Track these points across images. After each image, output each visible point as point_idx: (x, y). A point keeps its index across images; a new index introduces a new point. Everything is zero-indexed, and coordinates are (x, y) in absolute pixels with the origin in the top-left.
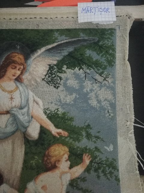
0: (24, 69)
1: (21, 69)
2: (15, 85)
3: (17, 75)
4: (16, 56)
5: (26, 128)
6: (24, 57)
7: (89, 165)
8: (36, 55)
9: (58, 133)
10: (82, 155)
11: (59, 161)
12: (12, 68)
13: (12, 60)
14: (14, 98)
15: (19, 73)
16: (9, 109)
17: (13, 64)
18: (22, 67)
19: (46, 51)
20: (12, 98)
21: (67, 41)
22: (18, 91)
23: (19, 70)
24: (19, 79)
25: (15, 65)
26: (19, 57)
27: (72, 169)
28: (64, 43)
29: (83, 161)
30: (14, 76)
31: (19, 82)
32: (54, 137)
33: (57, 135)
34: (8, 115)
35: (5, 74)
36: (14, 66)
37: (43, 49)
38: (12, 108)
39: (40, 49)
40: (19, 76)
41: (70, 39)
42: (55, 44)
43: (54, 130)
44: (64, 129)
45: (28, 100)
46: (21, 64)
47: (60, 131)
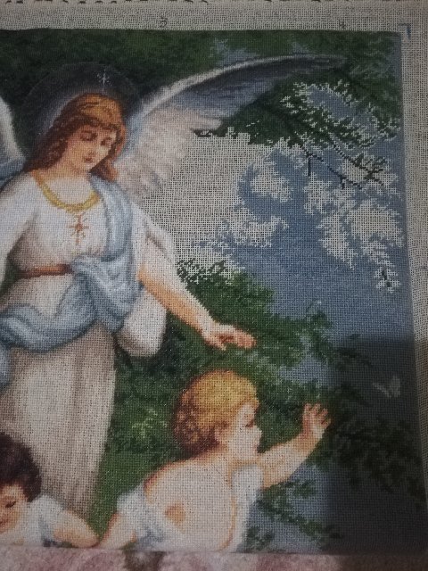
0: (119, 141)
1: (110, 143)
2: (89, 187)
3: (97, 159)
4: (97, 103)
5: (121, 318)
6: (121, 106)
7: (321, 441)
8: (157, 101)
9: (221, 337)
10: (302, 407)
11: (225, 425)
12: (84, 139)
13: (84, 115)
14: (87, 227)
15: (102, 152)
16: (68, 260)
17: (87, 128)
18: (113, 136)
19: (187, 90)
20: (79, 227)
21: (252, 63)
22: (100, 205)
23: (103, 143)
24: (101, 172)
25: (93, 129)
26: (103, 108)
27: (267, 453)
28: (241, 70)
29: (301, 427)
30: (88, 160)
31: (104, 179)
32: (210, 348)
33: (219, 344)
34: (68, 278)
35: (61, 157)
36: (90, 132)
37: (179, 86)
38: (80, 256)
39: (169, 84)
40: (103, 162)
41: (261, 58)
42: (216, 73)
43: (210, 328)
44: (241, 326)
45: (128, 235)
46: (111, 127)
47: (228, 329)
